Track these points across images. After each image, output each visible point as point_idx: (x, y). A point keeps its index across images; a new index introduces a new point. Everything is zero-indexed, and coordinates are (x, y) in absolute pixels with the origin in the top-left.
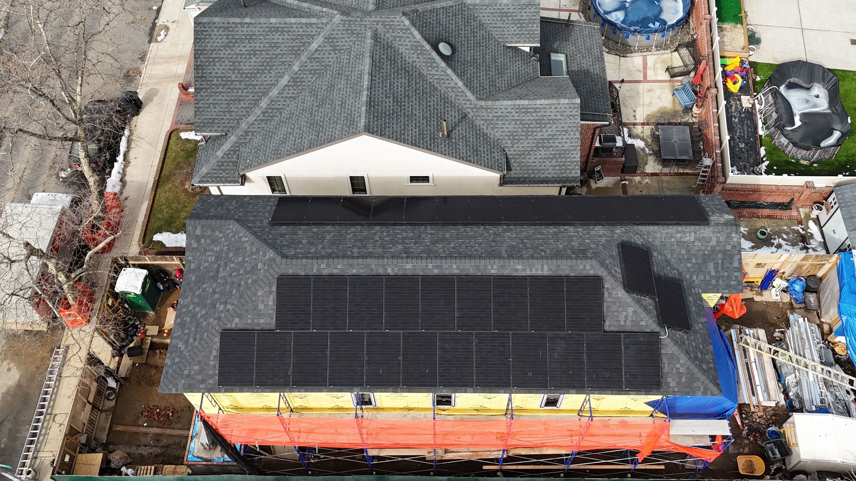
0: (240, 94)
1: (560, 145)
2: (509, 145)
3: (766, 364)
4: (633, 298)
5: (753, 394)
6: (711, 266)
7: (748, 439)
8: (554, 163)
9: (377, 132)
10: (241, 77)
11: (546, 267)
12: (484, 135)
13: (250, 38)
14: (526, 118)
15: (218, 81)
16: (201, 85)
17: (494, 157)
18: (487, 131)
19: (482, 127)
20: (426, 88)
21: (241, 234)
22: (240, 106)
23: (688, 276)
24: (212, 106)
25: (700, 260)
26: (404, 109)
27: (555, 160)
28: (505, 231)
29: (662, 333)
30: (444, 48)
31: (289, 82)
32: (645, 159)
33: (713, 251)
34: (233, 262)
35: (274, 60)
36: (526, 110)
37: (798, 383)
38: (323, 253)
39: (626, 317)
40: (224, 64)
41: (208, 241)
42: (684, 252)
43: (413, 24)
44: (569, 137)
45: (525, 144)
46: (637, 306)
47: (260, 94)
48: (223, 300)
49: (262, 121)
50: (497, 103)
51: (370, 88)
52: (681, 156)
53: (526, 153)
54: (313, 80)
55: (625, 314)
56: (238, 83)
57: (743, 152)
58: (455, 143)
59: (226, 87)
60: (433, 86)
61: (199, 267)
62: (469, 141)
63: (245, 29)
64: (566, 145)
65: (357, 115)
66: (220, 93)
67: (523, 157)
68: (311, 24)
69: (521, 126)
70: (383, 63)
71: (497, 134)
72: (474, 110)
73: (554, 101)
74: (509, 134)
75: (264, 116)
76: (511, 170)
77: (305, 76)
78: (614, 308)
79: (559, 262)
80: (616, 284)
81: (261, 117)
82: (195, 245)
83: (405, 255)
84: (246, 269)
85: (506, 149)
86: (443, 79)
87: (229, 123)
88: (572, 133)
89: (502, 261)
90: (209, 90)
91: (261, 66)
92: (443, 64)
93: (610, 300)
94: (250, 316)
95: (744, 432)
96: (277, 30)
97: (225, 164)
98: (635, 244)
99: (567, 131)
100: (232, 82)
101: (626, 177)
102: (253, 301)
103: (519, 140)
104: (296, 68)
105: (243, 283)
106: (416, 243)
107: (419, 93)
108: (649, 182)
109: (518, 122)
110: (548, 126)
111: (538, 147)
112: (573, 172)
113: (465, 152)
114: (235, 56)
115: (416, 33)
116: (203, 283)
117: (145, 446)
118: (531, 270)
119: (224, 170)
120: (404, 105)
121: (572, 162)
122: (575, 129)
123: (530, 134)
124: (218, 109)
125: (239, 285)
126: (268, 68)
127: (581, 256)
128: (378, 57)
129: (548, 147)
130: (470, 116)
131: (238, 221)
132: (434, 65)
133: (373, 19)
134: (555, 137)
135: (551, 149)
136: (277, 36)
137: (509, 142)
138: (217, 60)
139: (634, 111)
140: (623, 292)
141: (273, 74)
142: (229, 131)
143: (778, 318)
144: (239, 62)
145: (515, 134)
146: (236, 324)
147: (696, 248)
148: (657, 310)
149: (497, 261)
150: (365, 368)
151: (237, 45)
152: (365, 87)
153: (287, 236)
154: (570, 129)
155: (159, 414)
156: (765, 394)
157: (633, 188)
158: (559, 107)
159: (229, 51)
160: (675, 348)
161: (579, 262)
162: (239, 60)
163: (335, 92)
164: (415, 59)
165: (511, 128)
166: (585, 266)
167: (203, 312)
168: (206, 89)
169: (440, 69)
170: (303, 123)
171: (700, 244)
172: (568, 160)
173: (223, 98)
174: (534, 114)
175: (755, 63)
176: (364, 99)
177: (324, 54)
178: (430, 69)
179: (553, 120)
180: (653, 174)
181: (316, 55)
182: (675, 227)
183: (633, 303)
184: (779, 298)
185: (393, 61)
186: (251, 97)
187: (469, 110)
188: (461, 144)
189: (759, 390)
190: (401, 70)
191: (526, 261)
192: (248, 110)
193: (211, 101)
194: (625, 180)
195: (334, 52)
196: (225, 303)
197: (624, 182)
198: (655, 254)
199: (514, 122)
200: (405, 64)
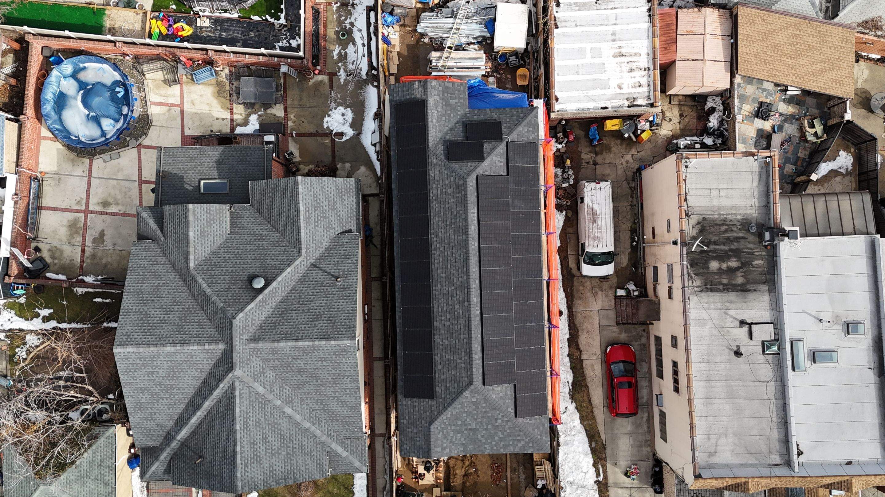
0: (297, 446)
1: (332, 193)
2: (333, 231)
3: (458, 56)
4: (488, 156)
5: (479, 68)
6: (452, 102)
7: (502, 74)
8: (345, 198)
9: (353, 331)
10: (284, 447)
11: (472, 211)
12: (327, 249)
13: (253, 444)
14: (313, 218)
15: (287, 466)
16: (291, 479)
17: (347, 242)
18: (324, 248)
19: (321, 252)
20: (295, 296)
21: (444, 418)
22: (306, 445)
23: (459, 117)
24: (307, 467)
25: (449, 108)
26: (324, 312)
27: (343, 197)
28: (437, 236)
29: (507, 140)
30: (259, 283)
31: (289, 407)
32: (269, 115)
33: (443, 99)
34: (466, 420)
35: (270, 422)
36: (308, 218)
37: (467, 36)
38: (466, 358)
39: (498, 161)
40: (274, 463)
41: (445, 441)
42: (444, 118)
43: (241, 310)
44: (327, 185)
45: (332, 218)
46: (492, 154)
47: (297, 429)
48: (494, 421)
49: (319, 424)
50: (303, 240)
51: (311, 339)
52: (272, 88)
53: (339, 218)
54: (288, 388)
55: (497, 162)
56: (289, 449)
57: (260, 35)
58: (343, 272)
59: (292, 458)
60: (291, 291)
61: (463, 444)
62: (338, 261)
63: (246, 450)
64: (332, 188)
65: (338, 347)
66: (297, 462)
67: (341, 220)
68: (240, 394)
69: (319, 222)
70: (281, 332)
71: (326, 240)
72: (308, 258)
73: (300, 196)
74: (325, 231)
75: (316, 423)
76: (351, 230)
77: (285, 395)
78: (494, 169)
79: (469, 202)
80: (481, 167)
81: (317, 426)
82: (447, 450)
83: (466, 303)
84: (474, 410)
85: (337, 233)
86: (285, 284)
87: (319, 451)
88: (324, 183)
89: (470, 239)
90: (295, 471)
91: (275, 431)
92: (274, 284)
93: (489, 171)
94: (507, 401)
95: (498, 76)
96: (245, 423)
97: (352, 448)
98: (444, 150)
99: (323, 187)
100: (288, 453)
101: (289, 132)
102: (499, 400)
103: (330, 224)
104: (279, 403)
105: (484, 410)
106: (452, 296)
107: (303, 301)
108: (294, 114)
109: (317, 224)
110: (318, 201)
111: (335, 209)
112: (351, 183)
113: (349, 265)
114: (268, 454)
115: (249, 307)
116: (477, 438)
117: (519, 477)
118: (475, 220)
119: (357, 449)
120: (319, 312)
121: (345, 184)
122: (320, 181)
123: (325, 215)
124: (309, 462)
125: (485, 412)
126: (276, 426)
127: (463, 188)
128: (276, 337)
129: (334, 202)
130: (313, 261)
131: (430, 423)
132: (274, 291)
133: (238, 343)
134: (327, 196)
135: (335, 200)
136: (251, 422)
137: (331, 231)
138: (271, 469)
139: (217, 119)
140: (485, 162)
141: (281, 421)
142: (325, 450)
143: (412, 37)
144: (272, 450)
145: (325, 227)
146: (512, 409)
147: (442, 110)
148: (491, 142)
149: (470, 242)
150: (534, 324)
151: (259, 454)
152: (311, 343)
153: (448, 385)
154: (321, 185)
155: (497, 474)
156: (478, 60)
157: (300, 128)
158: (304, 193)
159: (264, 460)
160: (514, 132)
161: (468, 189)
162: (270, 451)
163: (308, 367)
164: (269, 307)
165: (321, 230)
166: (471, 186)
167: (500, 433)
168: (294, 473)
169: (278, 286)
170: (332, 390)
171: (439, 107)
172: (343, 187)
173: (301, 459)
174: (310, 212)
175: (153, 6)
176: (323, 343)
177: (267, 381)
178: (277, 294)
179: (314, 197)
180: (286, 110)
181: (268, 388)
182: (429, 122)
183: (491, 157)
184: (397, 33)
185: (275, 325)
186: (300, 437)
187: (308, 262)
188: (343, 268)
189: (476, 64)
190: (283, 317)
191: (469, 223)
192: (309, 437)
193: (303, 468)
194: (292, 134)
195: (265, 373)
196: (496, 419)
197: (294, 135)
198: (448, 138)
199: (317, 228)
200: (276, 314)
